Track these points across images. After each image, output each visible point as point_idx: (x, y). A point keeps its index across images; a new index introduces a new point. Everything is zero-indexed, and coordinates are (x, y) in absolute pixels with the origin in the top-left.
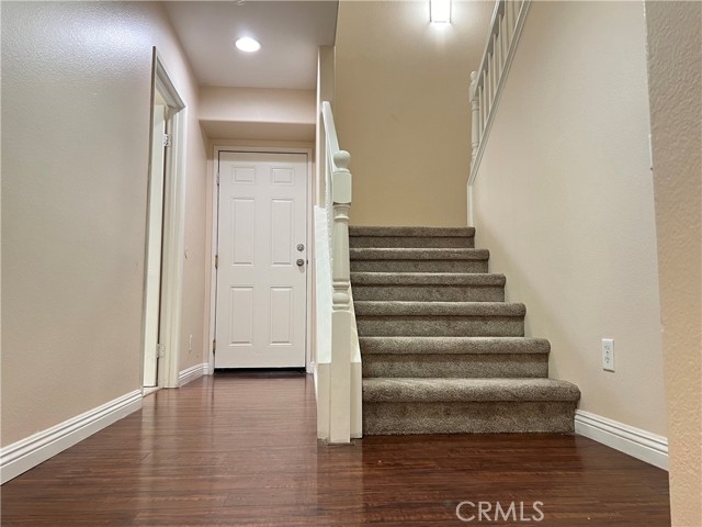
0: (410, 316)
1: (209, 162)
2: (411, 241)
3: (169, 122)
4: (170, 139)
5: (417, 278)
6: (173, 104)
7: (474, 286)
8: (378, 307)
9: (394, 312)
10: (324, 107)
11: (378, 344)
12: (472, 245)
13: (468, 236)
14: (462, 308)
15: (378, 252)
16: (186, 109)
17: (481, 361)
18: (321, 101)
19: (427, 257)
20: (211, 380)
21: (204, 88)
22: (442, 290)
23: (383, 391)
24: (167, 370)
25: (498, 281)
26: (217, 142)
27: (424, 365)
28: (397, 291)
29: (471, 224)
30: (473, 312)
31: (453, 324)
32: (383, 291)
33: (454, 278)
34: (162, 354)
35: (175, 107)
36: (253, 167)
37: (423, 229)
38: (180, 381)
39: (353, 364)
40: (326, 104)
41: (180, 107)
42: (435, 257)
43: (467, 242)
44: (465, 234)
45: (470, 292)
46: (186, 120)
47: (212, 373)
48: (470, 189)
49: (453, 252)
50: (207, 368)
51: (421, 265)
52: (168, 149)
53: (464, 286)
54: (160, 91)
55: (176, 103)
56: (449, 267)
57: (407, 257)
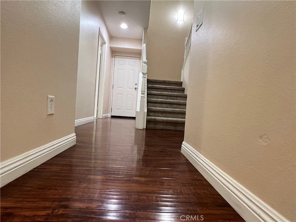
0: (162, 103)
1: (112, 58)
2: (165, 84)
3: (102, 47)
4: (102, 52)
5: (165, 94)
6: (103, 42)
7: (179, 97)
8: (154, 100)
9: (158, 102)
10: (144, 45)
11: (152, 109)
12: (181, 86)
13: (180, 84)
14: (175, 102)
15: (156, 86)
16: (107, 44)
17: (177, 114)
18: (143, 44)
19: (168, 88)
20: (110, 118)
21: (111, 38)
22: (171, 97)
23: (151, 119)
24: (99, 114)
25: (186, 96)
26: (114, 53)
27: (163, 114)
28: (159, 97)
29: (182, 80)
30: (177, 103)
31: (172, 106)
32: (155, 97)
33: (174, 94)
34: (98, 110)
35: (104, 43)
36: (124, 61)
37: (169, 81)
38: (103, 117)
39: (144, 112)
40: (145, 44)
41: (105, 43)
42: (170, 89)
43: (180, 85)
44: (180, 83)
45: (178, 98)
46: (106, 47)
47: (111, 116)
48: (182, 71)
49: (175, 88)
50: (109, 115)
51: (167, 91)
52: (101, 55)
53: (177, 97)
54: (100, 39)
55: (104, 42)
56: (174, 92)
57: (163, 88)
